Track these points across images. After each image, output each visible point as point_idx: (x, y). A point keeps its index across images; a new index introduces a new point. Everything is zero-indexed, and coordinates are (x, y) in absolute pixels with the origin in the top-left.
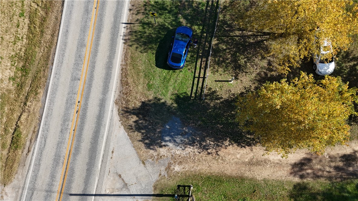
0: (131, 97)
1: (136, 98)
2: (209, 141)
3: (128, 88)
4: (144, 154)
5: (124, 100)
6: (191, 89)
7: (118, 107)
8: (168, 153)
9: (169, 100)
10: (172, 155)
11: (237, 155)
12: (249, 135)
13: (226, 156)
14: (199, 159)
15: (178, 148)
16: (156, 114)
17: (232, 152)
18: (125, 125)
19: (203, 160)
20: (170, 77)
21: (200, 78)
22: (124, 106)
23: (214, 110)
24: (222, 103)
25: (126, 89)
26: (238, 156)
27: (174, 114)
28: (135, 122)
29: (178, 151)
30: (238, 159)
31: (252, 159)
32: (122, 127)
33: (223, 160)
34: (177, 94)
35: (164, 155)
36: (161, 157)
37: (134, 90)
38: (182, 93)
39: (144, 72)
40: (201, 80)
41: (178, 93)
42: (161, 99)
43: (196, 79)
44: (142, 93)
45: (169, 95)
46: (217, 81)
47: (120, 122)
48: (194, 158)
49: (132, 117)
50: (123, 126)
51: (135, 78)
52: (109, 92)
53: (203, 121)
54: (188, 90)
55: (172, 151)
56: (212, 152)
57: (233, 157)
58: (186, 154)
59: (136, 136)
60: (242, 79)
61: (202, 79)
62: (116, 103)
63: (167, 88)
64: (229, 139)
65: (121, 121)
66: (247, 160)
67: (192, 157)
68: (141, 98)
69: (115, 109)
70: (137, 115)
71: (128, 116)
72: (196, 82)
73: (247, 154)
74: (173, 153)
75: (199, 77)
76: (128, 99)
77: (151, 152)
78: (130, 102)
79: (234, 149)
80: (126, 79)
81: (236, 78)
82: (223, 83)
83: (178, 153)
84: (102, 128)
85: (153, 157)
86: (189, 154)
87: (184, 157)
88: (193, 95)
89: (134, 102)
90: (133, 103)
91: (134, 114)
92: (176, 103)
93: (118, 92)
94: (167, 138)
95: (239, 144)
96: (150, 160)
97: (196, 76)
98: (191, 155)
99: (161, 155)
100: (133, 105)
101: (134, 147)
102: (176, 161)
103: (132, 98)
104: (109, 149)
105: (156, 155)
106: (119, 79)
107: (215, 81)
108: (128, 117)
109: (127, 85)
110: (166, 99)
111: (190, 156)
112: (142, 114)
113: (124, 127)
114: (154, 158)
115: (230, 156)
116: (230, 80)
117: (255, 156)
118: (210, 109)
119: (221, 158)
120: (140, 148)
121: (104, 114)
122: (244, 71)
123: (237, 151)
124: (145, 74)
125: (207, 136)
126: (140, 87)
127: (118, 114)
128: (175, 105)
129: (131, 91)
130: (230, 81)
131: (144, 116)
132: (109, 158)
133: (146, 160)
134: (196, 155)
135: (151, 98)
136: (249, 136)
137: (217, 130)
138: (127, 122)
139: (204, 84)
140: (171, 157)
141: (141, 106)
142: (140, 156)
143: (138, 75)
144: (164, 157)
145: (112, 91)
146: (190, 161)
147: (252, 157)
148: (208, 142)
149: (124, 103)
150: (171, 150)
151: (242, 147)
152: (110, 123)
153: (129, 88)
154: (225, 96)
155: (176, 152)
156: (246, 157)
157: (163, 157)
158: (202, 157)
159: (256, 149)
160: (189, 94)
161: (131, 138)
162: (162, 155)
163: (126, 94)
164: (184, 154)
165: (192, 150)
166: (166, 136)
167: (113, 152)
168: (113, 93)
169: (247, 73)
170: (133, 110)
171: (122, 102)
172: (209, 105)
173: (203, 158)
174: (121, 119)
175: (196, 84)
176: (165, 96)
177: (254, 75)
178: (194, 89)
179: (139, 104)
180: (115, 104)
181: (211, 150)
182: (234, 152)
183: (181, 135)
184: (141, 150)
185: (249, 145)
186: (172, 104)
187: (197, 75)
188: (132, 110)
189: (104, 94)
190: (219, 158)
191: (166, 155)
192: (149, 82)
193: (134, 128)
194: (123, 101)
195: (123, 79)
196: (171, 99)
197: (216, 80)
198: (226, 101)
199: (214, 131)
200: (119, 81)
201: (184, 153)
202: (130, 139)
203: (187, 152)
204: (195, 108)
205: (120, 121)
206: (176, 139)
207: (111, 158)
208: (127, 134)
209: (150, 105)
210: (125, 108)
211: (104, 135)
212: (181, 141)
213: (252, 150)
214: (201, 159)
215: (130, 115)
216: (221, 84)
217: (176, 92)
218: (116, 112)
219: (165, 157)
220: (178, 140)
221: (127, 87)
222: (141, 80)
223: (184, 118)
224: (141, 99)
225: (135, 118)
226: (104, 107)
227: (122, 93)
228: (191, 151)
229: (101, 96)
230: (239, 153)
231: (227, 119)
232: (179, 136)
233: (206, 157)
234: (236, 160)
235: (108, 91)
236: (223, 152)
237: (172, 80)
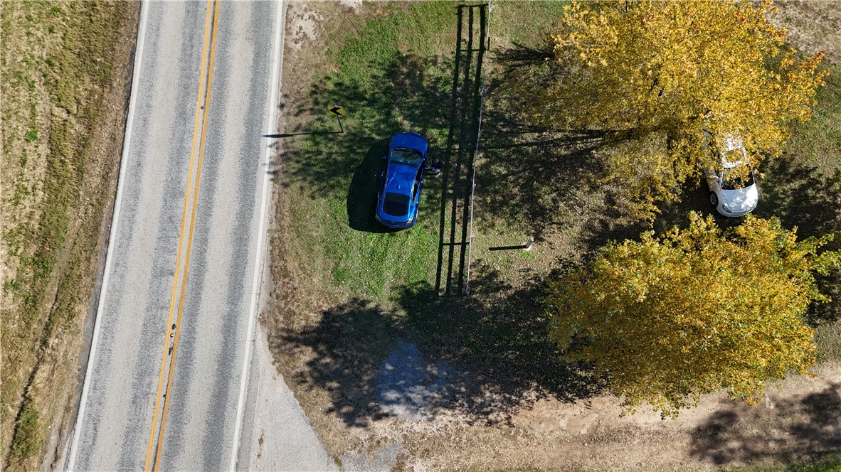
0: (296, 304)
1: (308, 306)
2: (491, 392)
3: (288, 283)
4: (337, 439)
5: (280, 313)
6: (435, 272)
7: (267, 330)
8: (395, 432)
9: (386, 301)
10: (405, 437)
11: (559, 420)
12: (582, 370)
13: (535, 426)
14: (469, 440)
15: (418, 417)
16: (359, 340)
17: (548, 416)
18: (287, 371)
19: (479, 441)
20: (386, 249)
21: (455, 246)
22: (281, 325)
23: (495, 318)
24: (510, 298)
25: (283, 285)
26: (563, 423)
27: (402, 334)
28: (310, 364)
29: (419, 424)
30: (562, 430)
31: (597, 427)
32: (281, 378)
33: (526, 436)
34: (404, 287)
35: (386, 438)
36: (378, 442)
37: (301, 286)
38: (416, 284)
39: (323, 242)
40: (457, 249)
41: (406, 284)
42: (369, 302)
43: (446, 249)
44: (322, 293)
45: (385, 292)
46: (496, 249)
47: (274, 367)
48: (457, 439)
49: (301, 352)
50: (281, 375)
51: (305, 258)
52: (244, 296)
53: (471, 345)
54: (430, 274)
55: (403, 426)
56: (499, 419)
57: (551, 428)
58: (438, 430)
59: (314, 397)
60: (551, 239)
61: (460, 246)
62: (263, 321)
63: (379, 275)
64: (536, 384)
65: (277, 364)
66: (584, 432)
67: (453, 437)
68: (321, 303)
69: (259, 336)
70: (313, 343)
71: (291, 349)
72: (448, 256)
73: (584, 417)
74: (407, 431)
75: (452, 244)
76: (290, 309)
77: (355, 431)
78: (296, 317)
79: (550, 407)
80: (281, 263)
81: (538, 239)
82: (510, 251)
83: (418, 428)
84: (232, 385)
85: (360, 446)
86: (446, 430)
87: (435, 437)
88: (443, 286)
89: (305, 315)
90: (301, 317)
91: (306, 343)
92: (404, 308)
93: (265, 295)
94: (392, 395)
95: (560, 396)
96: (353, 452)
97: (444, 242)
98: (450, 432)
99: (378, 438)
100: (303, 323)
101: (311, 425)
102: (415, 448)
103: (298, 306)
104: (251, 435)
105: (365, 440)
106: (265, 265)
107: (491, 249)
108: (292, 352)
109: (285, 277)
110: (380, 300)
111: (447, 434)
112: (326, 342)
113: (285, 377)
114: (363, 446)
115: (543, 425)
116: (524, 244)
117: (603, 419)
118: (485, 315)
119: (522, 431)
120: (326, 426)
121: (234, 350)
122: (556, 220)
123: (558, 411)
124: (326, 246)
125: (484, 382)
126: (316, 280)
127: (268, 348)
128: (402, 313)
129: (295, 289)
130: (525, 247)
131: (330, 349)
132: (253, 456)
133: (343, 454)
134: (462, 430)
135: (344, 300)
136: (583, 374)
137: (507, 366)
138: (291, 364)
139: (466, 257)
140: (403, 440)
141: (322, 322)
142: (327, 446)
143: (311, 250)
144: (386, 442)
145: (250, 294)
146: (450, 446)
147: (596, 424)
148: (488, 394)
149: (281, 319)
150: (400, 423)
151: (567, 400)
152: (251, 370)
153: (291, 282)
154: (517, 283)
155: (413, 426)
156: (581, 423)
157: (382, 442)
158: (476, 433)
159: (604, 403)
160: (433, 284)
161: (303, 402)
162: (382, 439)
163: (285, 297)
164: (434, 429)
165: (452, 419)
166: (387, 390)
167: (261, 441)
168: (254, 298)
169: (562, 224)
170: (303, 333)
171: (277, 318)
172: (481, 306)
173: (481, 436)
174: (276, 358)
175: (448, 259)
176: (376, 294)
177: (578, 229)
178: (442, 272)
179: (315, 319)
180: (259, 324)
181: (495, 414)
182: (552, 414)
183: (422, 384)
184: (330, 430)
185: (584, 394)
186: (395, 310)
187: (447, 239)
188: (302, 334)
189: (233, 303)
190: (517, 433)
191: (389, 438)
192: (337, 265)
193: (308, 379)
194: (279, 316)
195: (276, 264)
196: (391, 299)
197: (493, 246)
198: (521, 293)
199: (500, 368)
200: (267, 270)
201: (433, 429)
202: (301, 405)
203: (440, 425)
204: (450, 316)
205: (273, 364)
206: (412, 396)
207: (259, 456)
208: (292, 393)
209: (342, 318)
210: (284, 330)
211: (237, 400)
212: (425, 398)
213: (589, 406)
214: (474, 438)
215: (297, 346)
216: (505, 256)
217: (402, 282)
218: (262, 343)
219: (388, 443)
220: (416, 397)
221: (286, 280)
222: (319, 262)
223: (426, 343)
224: (321, 306)
225: (307, 354)
226: (235, 333)
227: (274, 296)
228: (450, 421)
229: (225, 309)
230: (564, 416)
231: (528, 337)
232: (419, 388)
233: (486, 432)
234: (557, 433)
235: (240, 296)
236: (527, 417)
237: (390, 255)
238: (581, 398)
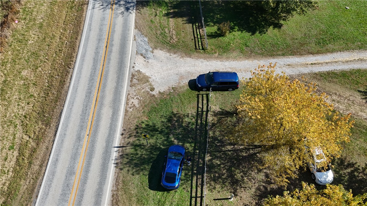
20: (165, 200)
21: (198, 198)
39: (136, 196)
40: (199, 199)
43: (194, 200)
46: (216, 200)
51: (127, 204)
60: (241, 195)
61: (200, 198)
72: (194, 203)
75: (196, 197)
81: (236, 195)
82: (223, 201)
97: (193, 196)
107: (214, 200)
116: (229, 197)
122: (242, 186)
124: (138, 198)
130: (230, 199)
139: (203, 204)
143: (131, 200)
169: (246, 188)
175: (194, 205)
177: (253, 190)
187: (194, 195)
197: (215, 198)
216: (221, 203)
237: (167, 203)
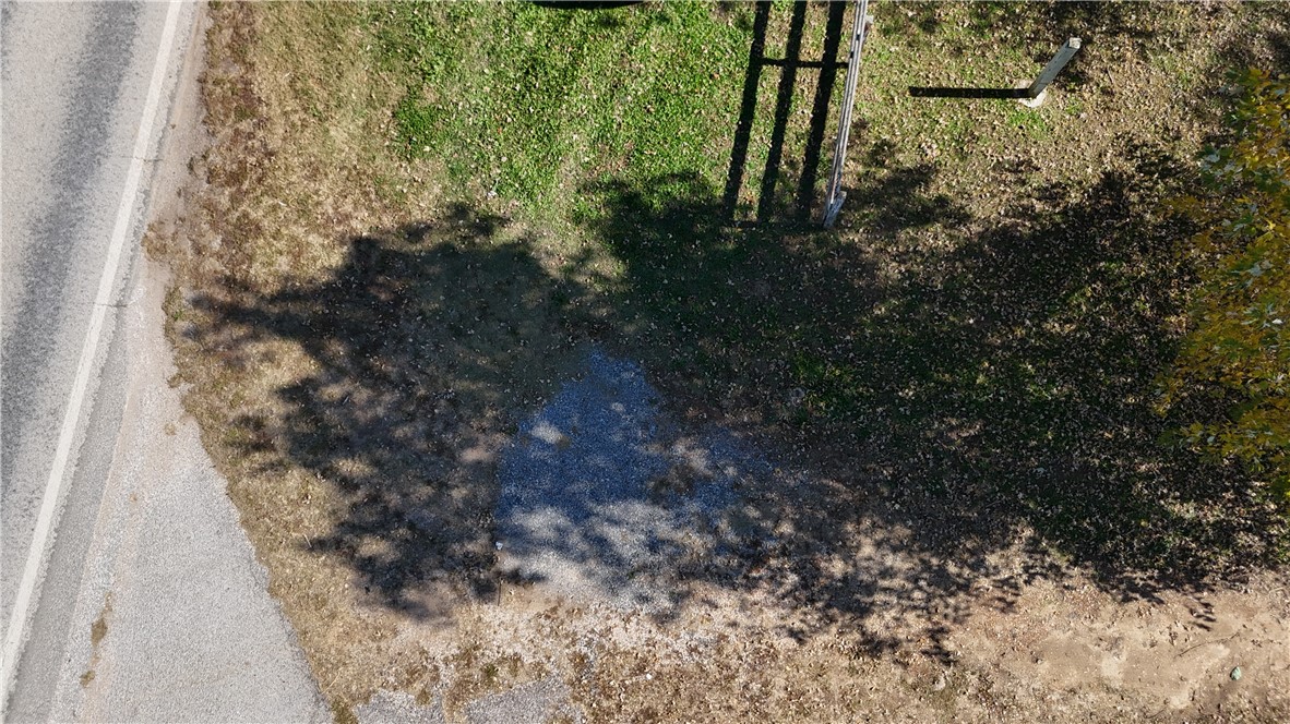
0: (267, 201)
1: (303, 212)
2: (878, 545)
3: (251, 136)
4: (354, 649)
5: (214, 225)
6: (729, 143)
7: (165, 277)
8: (548, 644)
9: (560, 222)
10: (580, 661)
11: (1099, 657)
12: (1183, 500)
13: (1018, 666)
14: (794, 694)
15: (626, 600)
16: (458, 333)
17: (1061, 637)
18: (212, 412)
19: (829, 699)
20: (574, 64)
21: (800, 71)
22: (212, 265)
23: (910, 307)
24: (967, 250)
25: (234, 141)
26: (1112, 668)
27: (602, 330)
28: (290, 393)
29: (632, 625)
30: (1109, 690)
31: (1225, 690)
32: (190, 430)
33: (988, 696)
34: (617, 184)
35: (516, 659)
36: (490, 672)
37: (291, 148)
38: (662, 180)
39: (376, 18)
40: (807, 80)
41: (625, 174)
42: (503, 221)
43: (771, 78)
44: (355, 176)
45: (561, 191)
46: (931, 92)
47: (174, 394)
48: (755, 687)
49: (268, 357)
50: (192, 424)
51: (311, 63)
52: (108, 165)
53: (825, 388)
54: (711, 148)
55: (580, 625)
56: (902, 634)
57: (1072, 678)
58: (692, 650)
59: (290, 501)
60: (1112, 80)
61: (817, 71)
62: (155, 245)
63: (547, 137)
64: (1028, 532)
65: (185, 387)
66: (1180, 701)
67: (742, 678)
68: (348, 208)
69: (140, 291)
70: (310, 335)
71: (237, 342)
72: (773, 98)
73: (1183, 653)
74: (589, 644)
75: (791, 63)
76: (245, 215)
77: (409, 632)
78: (261, 242)
79: (1070, 608)
80: (236, 72)
81: (1070, 77)
82: (974, 104)
83: (631, 636)
84: (31, 439)
85: (427, 677)
86: (719, 651)
87: (681, 674)
88: (750, 192)
89: (293, 238)
90: (281, 245)
91: (285, 328)
92: (619, 253)
93: (174, 171)
94: (541, 521)
95: (1106, 578)
96: (400, 697)
97: (767, 54)
98: (734, 662)
99: (491, 656)
100: (283, 264)
101: (273, 592)
102: (612, 704)
103: (275, 208)
104: (71, 606)
105: (446, 661)
106: (185, 73)
107: (915, 91)
108: (233, 354)
109: (242, 114)
110: (540, 217)
111: (722, 666)
112: (351, 332)
113: (206, 430)
114: (436, 679)
115: (1044, 667)
116: (1024, 84)
117: (1245, 666)
118: (881, 295)
119: (974, 679)
120: (320, 602)
121: (52, 330)
122: (1130, 21)
123: (1097, 625)
124: (386, 32)
125: (858, 512)
126: (343, 131)
127: (161, 332)
128: (610, 267)
129: (270, 154)
130: (1027, 93)
131: (365, 348)
132: (67, 677)
133: (366, 700)
134: (775, 657)
135: (423, 208)
136: (1188, 511)
137: (938, 461)
138: (231, 389)
139: (832, 108)
140: (571, 673)
141: (345, 272)
142: (318, 667)
143: (335, 39)
144: (514, 671)
145: (127, 157)
146: (730, 708)
147: (1223, 678)
148: (868, 550)
149: (216, 243)
150: (570, 613)
151: (1129, 591)
152: (98, 398)
153: (260, 134)
154: (987, 209)
155: (609, 630)
156: (1173, 672)
157: (503, 671)
158: (820, 672)
159: (1250, 613)
160: (717, 181)
161: (254, 514)
162: (502, 661)
163: (235, 178)
164: (680, 646)
165: (742, 619)
166: (530, 509)
167: (100, 630)
168: (135, 175)
169: (1150, 35)
170: (281, 296)
171: (203, 241)
172: (871, 269)
173: (834, 685)
174: (181, 366)
175: (772, 108)
176: (530, 196)
177: (1199, 55)
178: (752, 148)
179: (325, 258)
180: (142, 254)
181: (889, 616)
182: (1076, 633)
183: (656, 499)
184: (333, 616)
185: (1188, 575)
186: (586, 255)
187: (775, 44)
188: (273, 299)
189: (69, 183)
190: (956, 685)
191: (528, 660)
192: (413, 94)
193: (278, 441)
194: (210, 235)
195: (219, 73)
196: (577, 219)
197: (922, 83)
198: (1003, 238)
199: (913, 468)
200: (189, 91)
201: (674, 646)
202: (245, 523)
203: (700, 634)
204: (763, 288)
205: (173, 383)
206: (613, 534)
207: (87, 678)
208: (221, 484)
209: (414, 267)
210: (218, 281)
211: (40, 489)
212: (654, 545)
213: (1205, 621)
214: (812, 687)
215: (255, 337)
216: (961, 117)
217: (617, 168)
218: (146, 315)
219: (522, 677)
220: (626, 542)
221: (245, 126)
222: (356, 81)
223: (679, 366)
224: (348, 217)
225: (289, 362)
226: (61, 274)
227: (201, 171)
228: (734, 624)
229: (41, 197)
230: (1115, 643)
231: (1014, 377)
232: (639, 510)
233: (852, 671)
234: (1091, 697)
235: (95, 161)
236: (991, 635)
237: (585, 77)
238: (1177, 586)
